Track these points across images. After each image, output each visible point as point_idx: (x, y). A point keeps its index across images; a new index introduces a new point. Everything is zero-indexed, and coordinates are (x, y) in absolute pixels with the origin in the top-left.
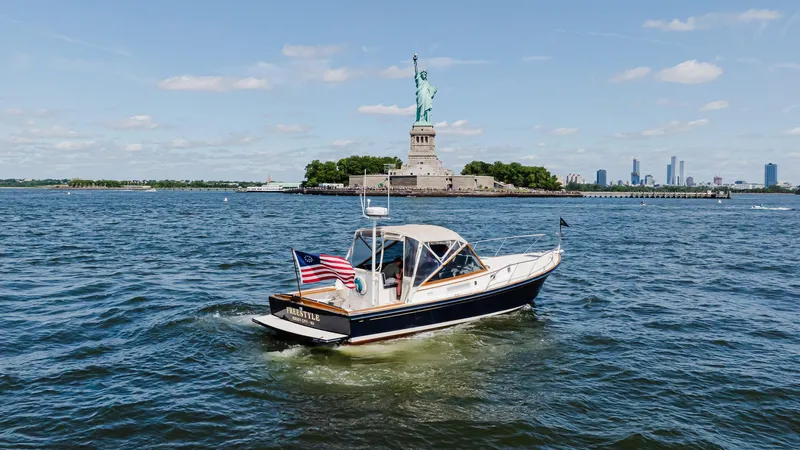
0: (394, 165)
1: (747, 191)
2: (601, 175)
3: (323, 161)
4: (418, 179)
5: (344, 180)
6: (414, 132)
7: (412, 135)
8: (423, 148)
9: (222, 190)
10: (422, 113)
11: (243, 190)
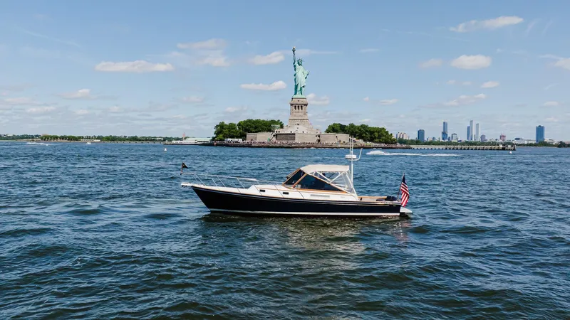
0: (279, 126)
1: (524, 145)
2: (421, 133)
3: (227, 122)
4: (296, 136)
5: (243, 136)
6: (292, 103)
7: (292, 105)
8: (299, 114)
9: (151, 143)
10: (299, 89)
11: (169, 143)
